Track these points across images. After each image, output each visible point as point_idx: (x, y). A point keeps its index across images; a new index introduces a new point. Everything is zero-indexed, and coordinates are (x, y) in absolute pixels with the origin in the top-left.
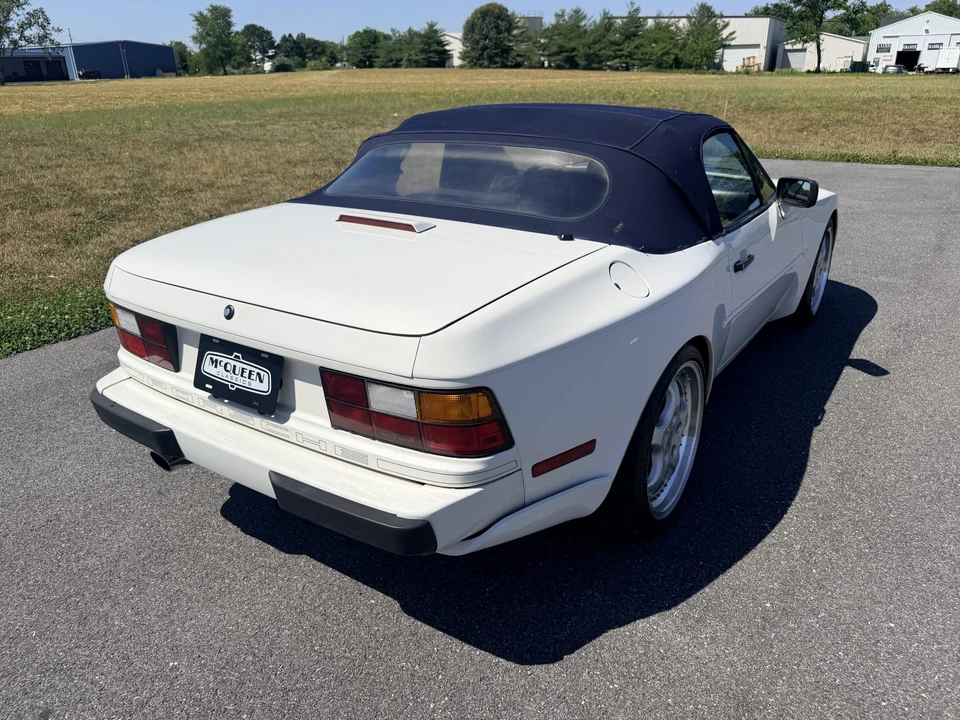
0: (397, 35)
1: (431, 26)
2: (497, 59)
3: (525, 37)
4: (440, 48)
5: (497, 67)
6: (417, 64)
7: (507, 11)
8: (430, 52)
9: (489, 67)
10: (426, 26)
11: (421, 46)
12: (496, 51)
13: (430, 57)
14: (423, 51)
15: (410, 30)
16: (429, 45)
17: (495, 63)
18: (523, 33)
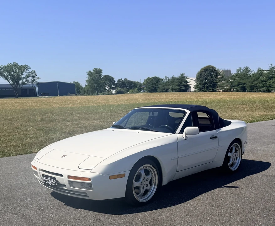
0: (167, 79)
1: (182, 75)
2: (211, 88)
3: (223, 79)
4: (186, 84)
5: (211, 91)
6: (176, 91)
7: (215, 68)
8: (181, 86)
9: (207, 92)
10: (180, 75)
11: (178, 83)
12: (210, 85)
13: (181, 88)
14: (178, 85)
15: (173, 77)
16: (181, 83)
17: (209, 89)
18: (222, 77)
